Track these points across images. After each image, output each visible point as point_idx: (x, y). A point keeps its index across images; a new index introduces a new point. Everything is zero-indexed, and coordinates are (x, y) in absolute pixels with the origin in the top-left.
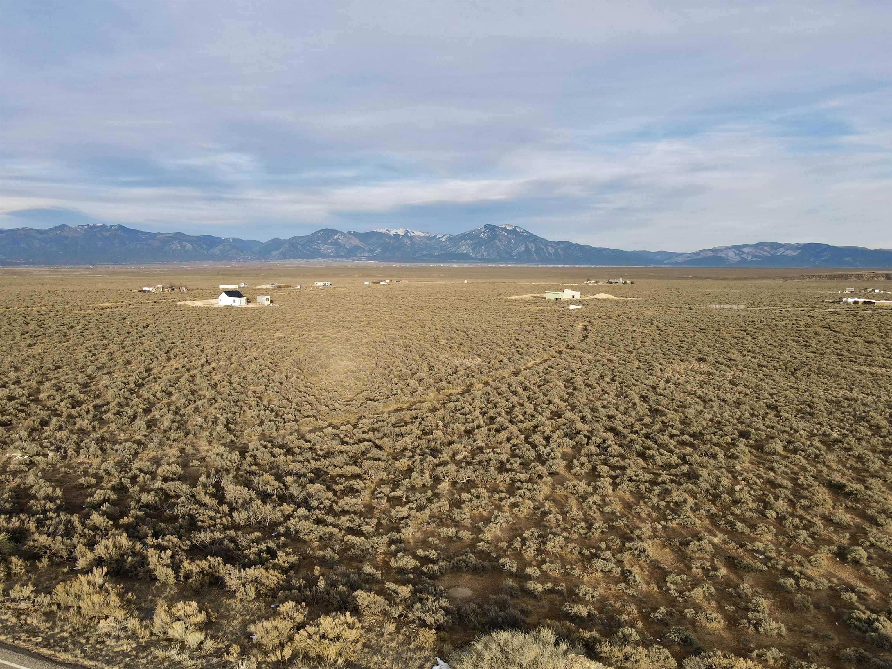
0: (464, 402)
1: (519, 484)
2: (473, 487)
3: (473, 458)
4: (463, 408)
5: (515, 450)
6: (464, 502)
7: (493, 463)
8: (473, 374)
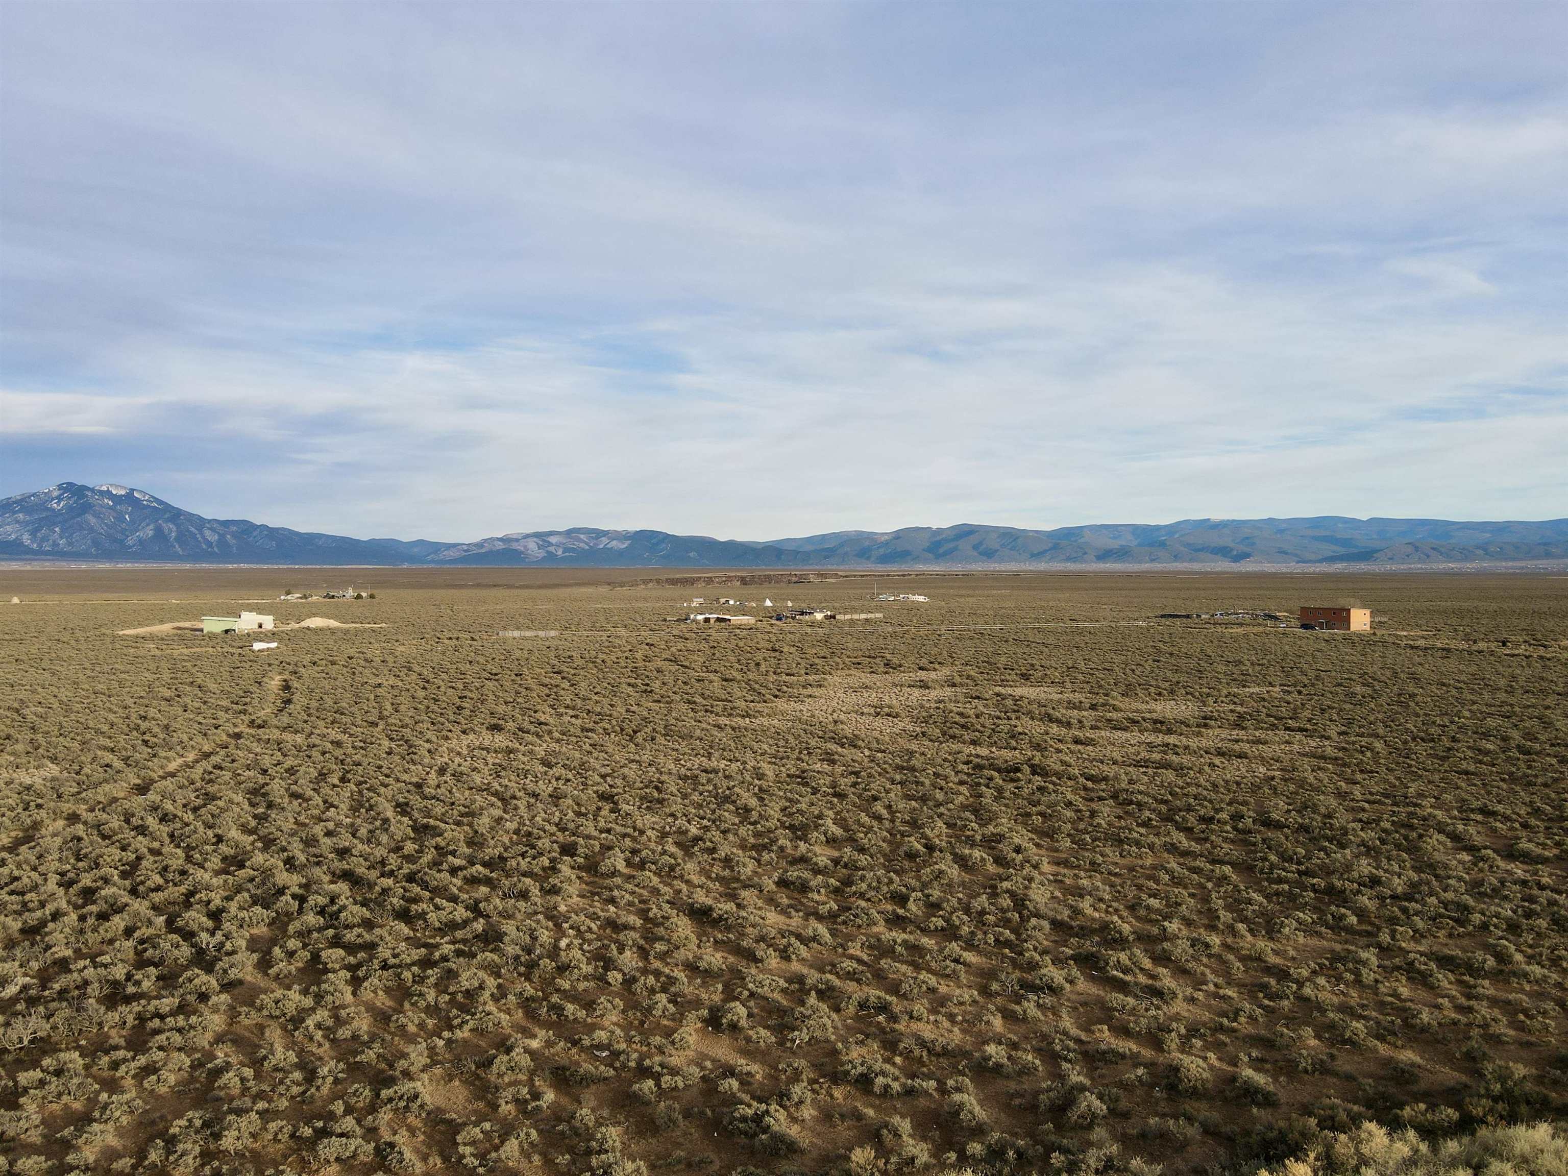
0: (19, 866)
1: (156, 1023)
2: (45, 1053)
3: (44, 988)
5: (145, 950)
6: (25, 1090)
7: (94, 989)
8: (40, 801)
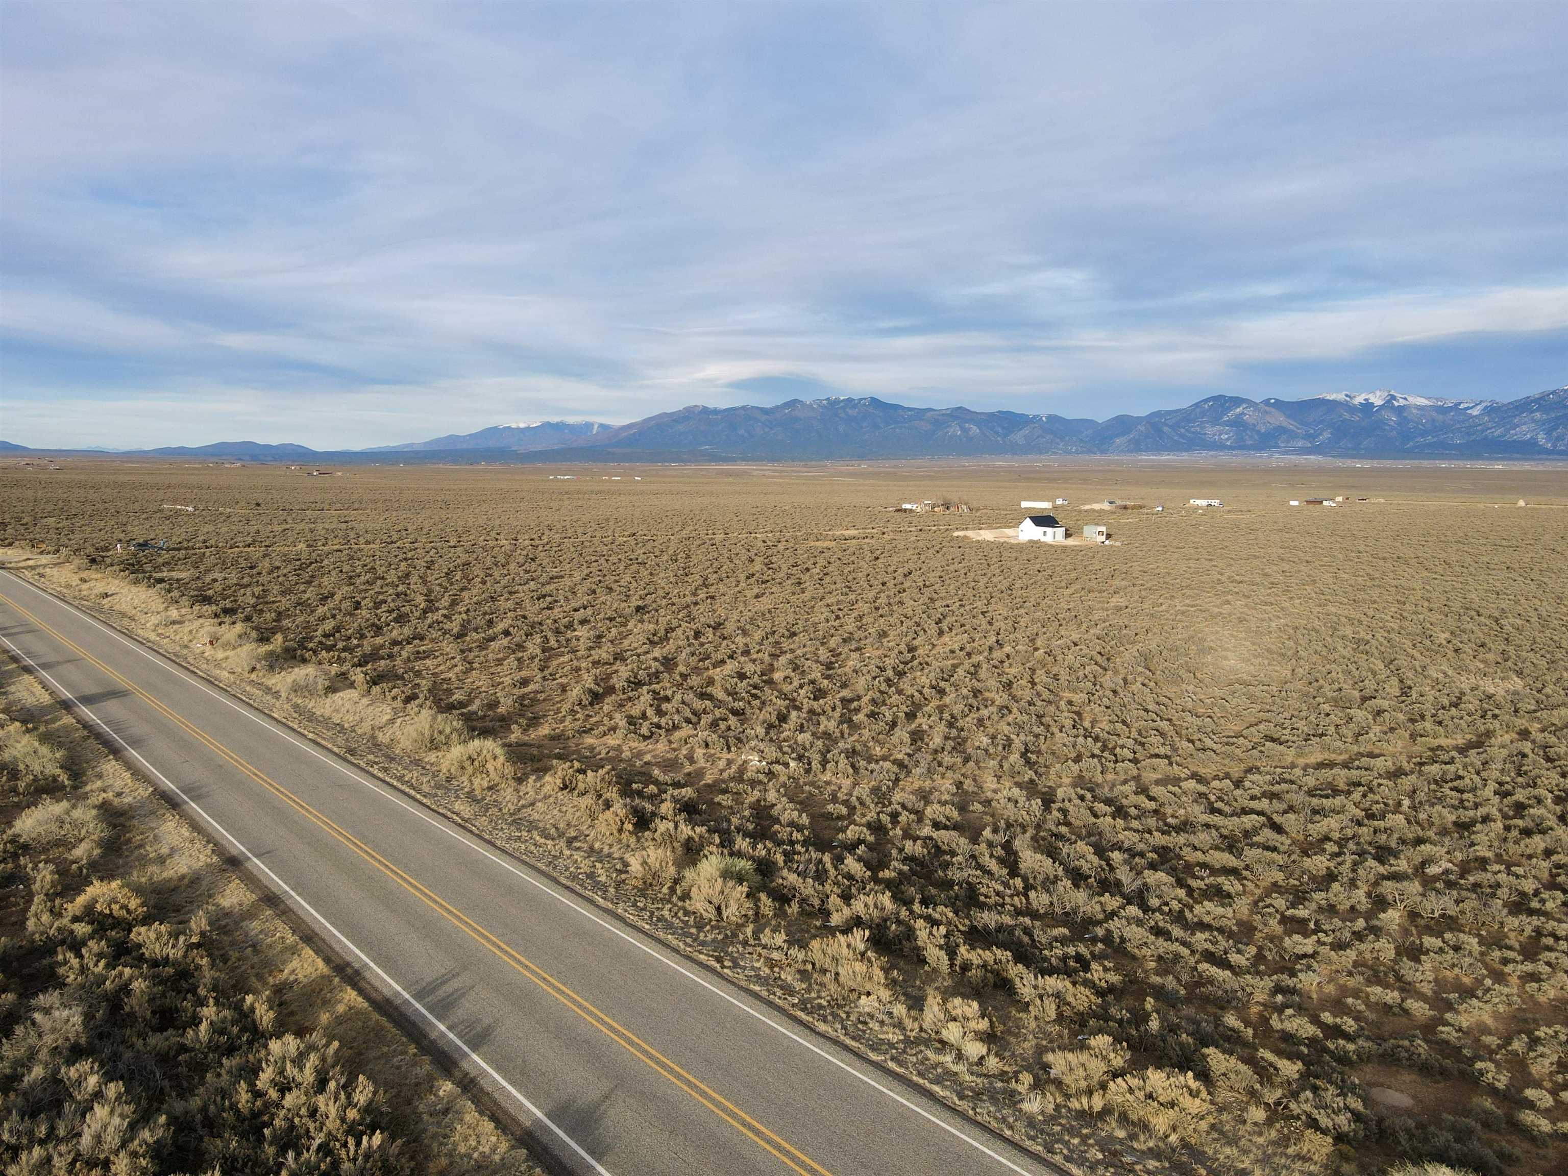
4: (1461, 778)
